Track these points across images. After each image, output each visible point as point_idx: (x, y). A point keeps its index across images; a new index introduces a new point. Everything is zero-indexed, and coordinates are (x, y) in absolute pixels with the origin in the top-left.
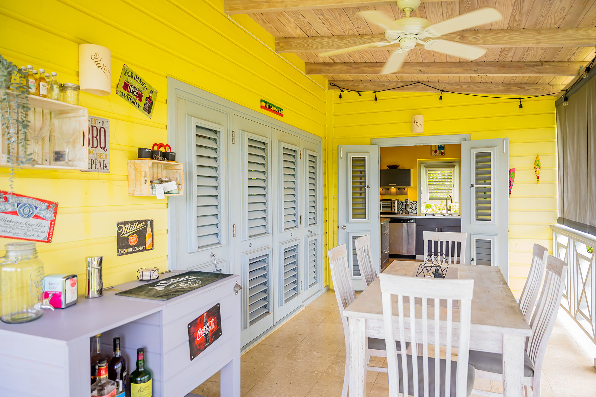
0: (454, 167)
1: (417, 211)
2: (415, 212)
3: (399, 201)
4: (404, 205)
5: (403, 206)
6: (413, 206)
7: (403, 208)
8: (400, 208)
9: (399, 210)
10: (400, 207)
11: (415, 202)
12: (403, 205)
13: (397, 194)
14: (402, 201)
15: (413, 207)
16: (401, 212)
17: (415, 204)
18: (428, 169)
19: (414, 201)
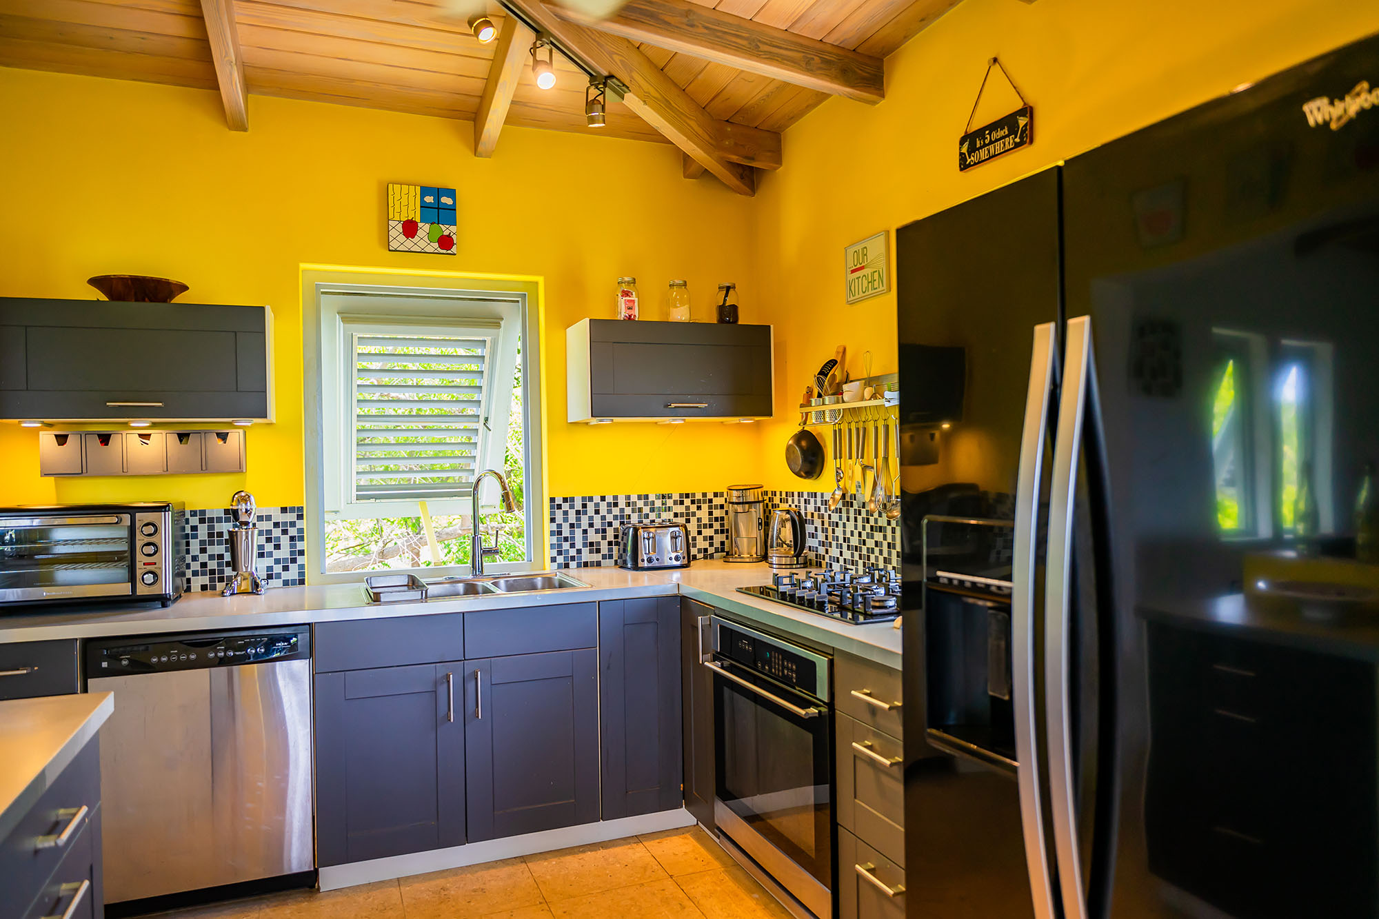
0: (498, 325)
1: (302, 567)
2: (293, 573)
3: (183, 513)
4: (220, 534)
5: (211, 543)
6: (278, 539)
7: (211, 557)
8: (195, 558)
9: (188, 566)
10: (195, 546)
11: (290, 517)
12: (211, 535)
13: (168, 471)
14: (203, 512)
15: (277, 547)
16: (197, 583)
17: (293, 524)
18: (361, 330)
19: (284, 510)
